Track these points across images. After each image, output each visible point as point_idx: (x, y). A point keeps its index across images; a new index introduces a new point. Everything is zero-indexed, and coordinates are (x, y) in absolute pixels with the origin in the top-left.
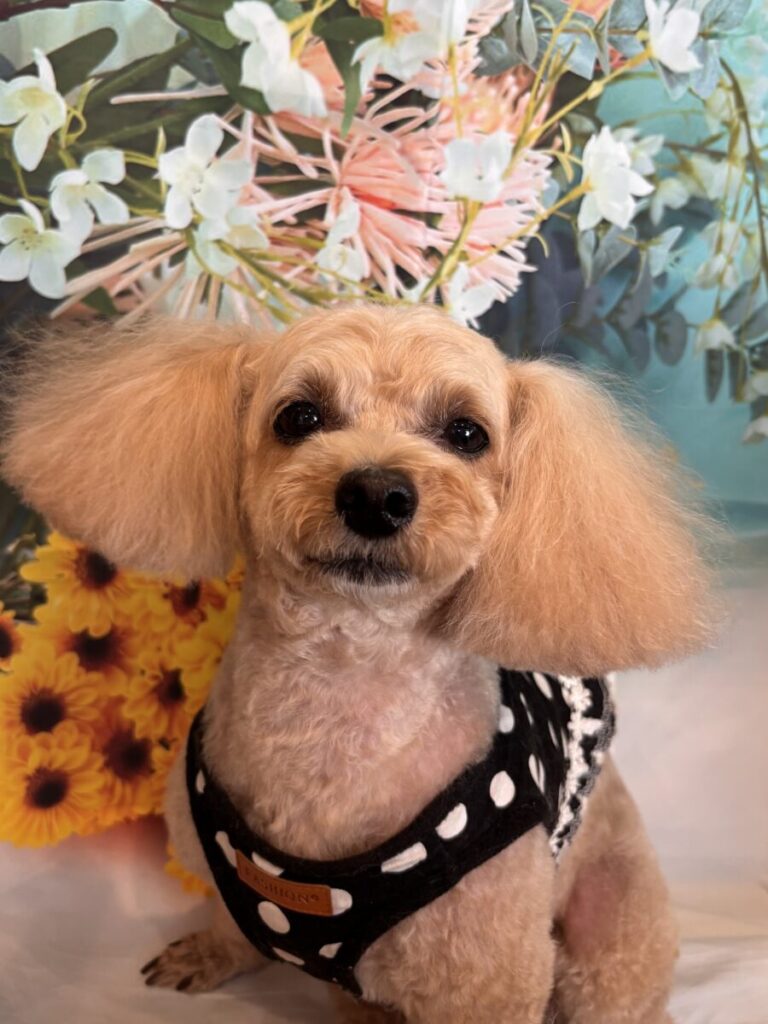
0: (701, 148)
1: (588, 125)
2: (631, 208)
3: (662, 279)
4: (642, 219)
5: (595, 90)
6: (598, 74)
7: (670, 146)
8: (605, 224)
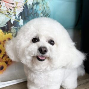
3: (35, 9)
4: (33, 4)
8: (30, 4)
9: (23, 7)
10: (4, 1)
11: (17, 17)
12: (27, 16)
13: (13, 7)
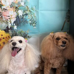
0: (26, 10)
1: (18, 10)
2: (22, 14)
3: (25, 19)
4: (23, 15)
5: (18, 8)
6: (18, 7)
7: (24, 10)
8: (20, 16)
9: (16, 18)
10: (4, 15)
11: (13, 24)
12: (19, 23)
13: (9, 18)
